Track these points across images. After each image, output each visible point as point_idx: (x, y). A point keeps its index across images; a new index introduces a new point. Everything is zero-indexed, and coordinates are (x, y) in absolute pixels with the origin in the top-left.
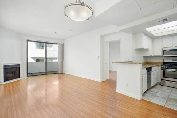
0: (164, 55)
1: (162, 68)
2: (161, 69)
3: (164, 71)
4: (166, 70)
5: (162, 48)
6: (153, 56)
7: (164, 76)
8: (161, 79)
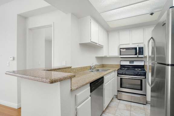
0: (120, 55)
1: (118, 74)
2: (118, 76)
3: (121, 79)
4: (124, 77)
5: (119, 45)
6: (108, 56)
7: (121, 87)
8: (118, 91)
